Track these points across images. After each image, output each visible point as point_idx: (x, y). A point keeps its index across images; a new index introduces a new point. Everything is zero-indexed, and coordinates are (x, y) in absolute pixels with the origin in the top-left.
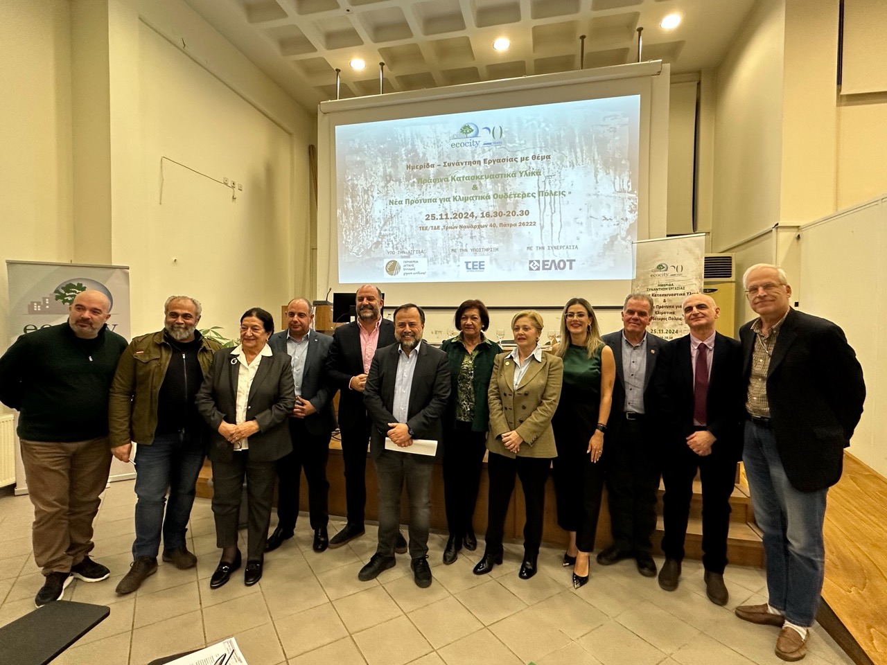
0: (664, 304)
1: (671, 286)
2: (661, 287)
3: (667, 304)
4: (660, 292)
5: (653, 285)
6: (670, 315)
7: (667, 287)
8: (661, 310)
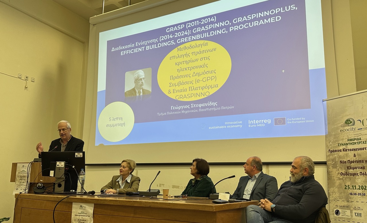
0: (354, 159)
1: (359, 140)
2: (351, 142)
3: (357, 158)
4: (350, 147)
5: (343, 140)
6: (361, 170)
7: (355, 141)
8: (353, 165)
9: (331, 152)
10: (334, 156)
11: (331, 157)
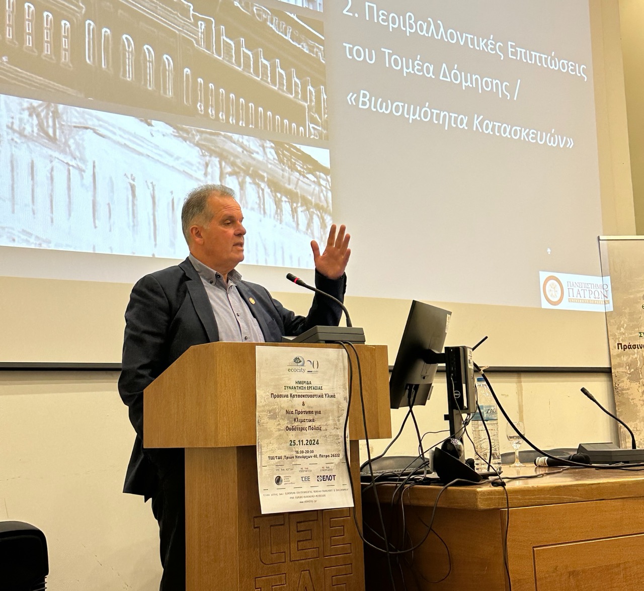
9: (624, 349)
10: (631, 356)
11: (625, 359)
